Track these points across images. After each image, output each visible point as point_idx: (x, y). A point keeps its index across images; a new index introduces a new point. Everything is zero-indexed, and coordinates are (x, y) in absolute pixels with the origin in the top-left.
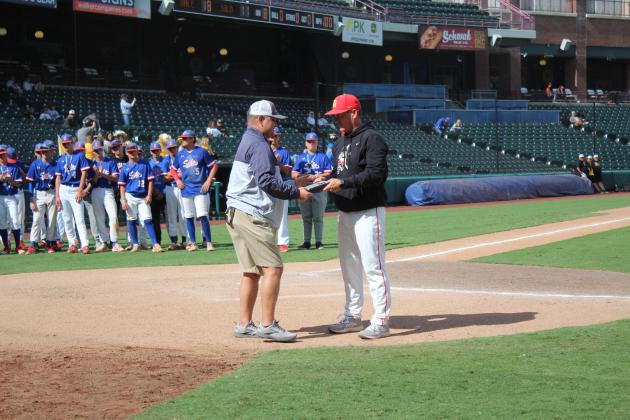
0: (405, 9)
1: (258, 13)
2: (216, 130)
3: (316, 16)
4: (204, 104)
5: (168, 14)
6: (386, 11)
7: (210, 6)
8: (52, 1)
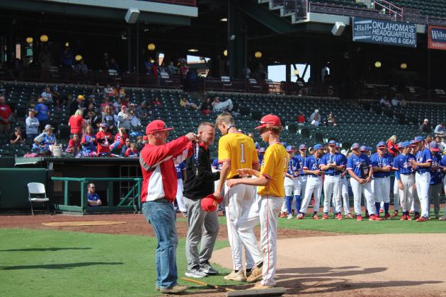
8: (413, 42)
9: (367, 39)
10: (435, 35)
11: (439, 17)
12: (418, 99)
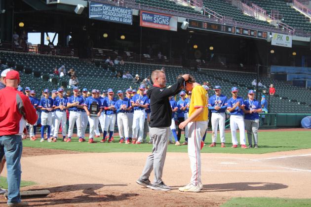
0: (304, 30)
1: (230, 30)
2: (207, 86)
3: (259, 32)
4: (201, 73)
5: (185, 29)
6: (294, 30)
7: (206, 25)
8: (130, 21)
9: (98, 17)
10: (144, 17)
11: (147, 5)
12: (132, 60)
